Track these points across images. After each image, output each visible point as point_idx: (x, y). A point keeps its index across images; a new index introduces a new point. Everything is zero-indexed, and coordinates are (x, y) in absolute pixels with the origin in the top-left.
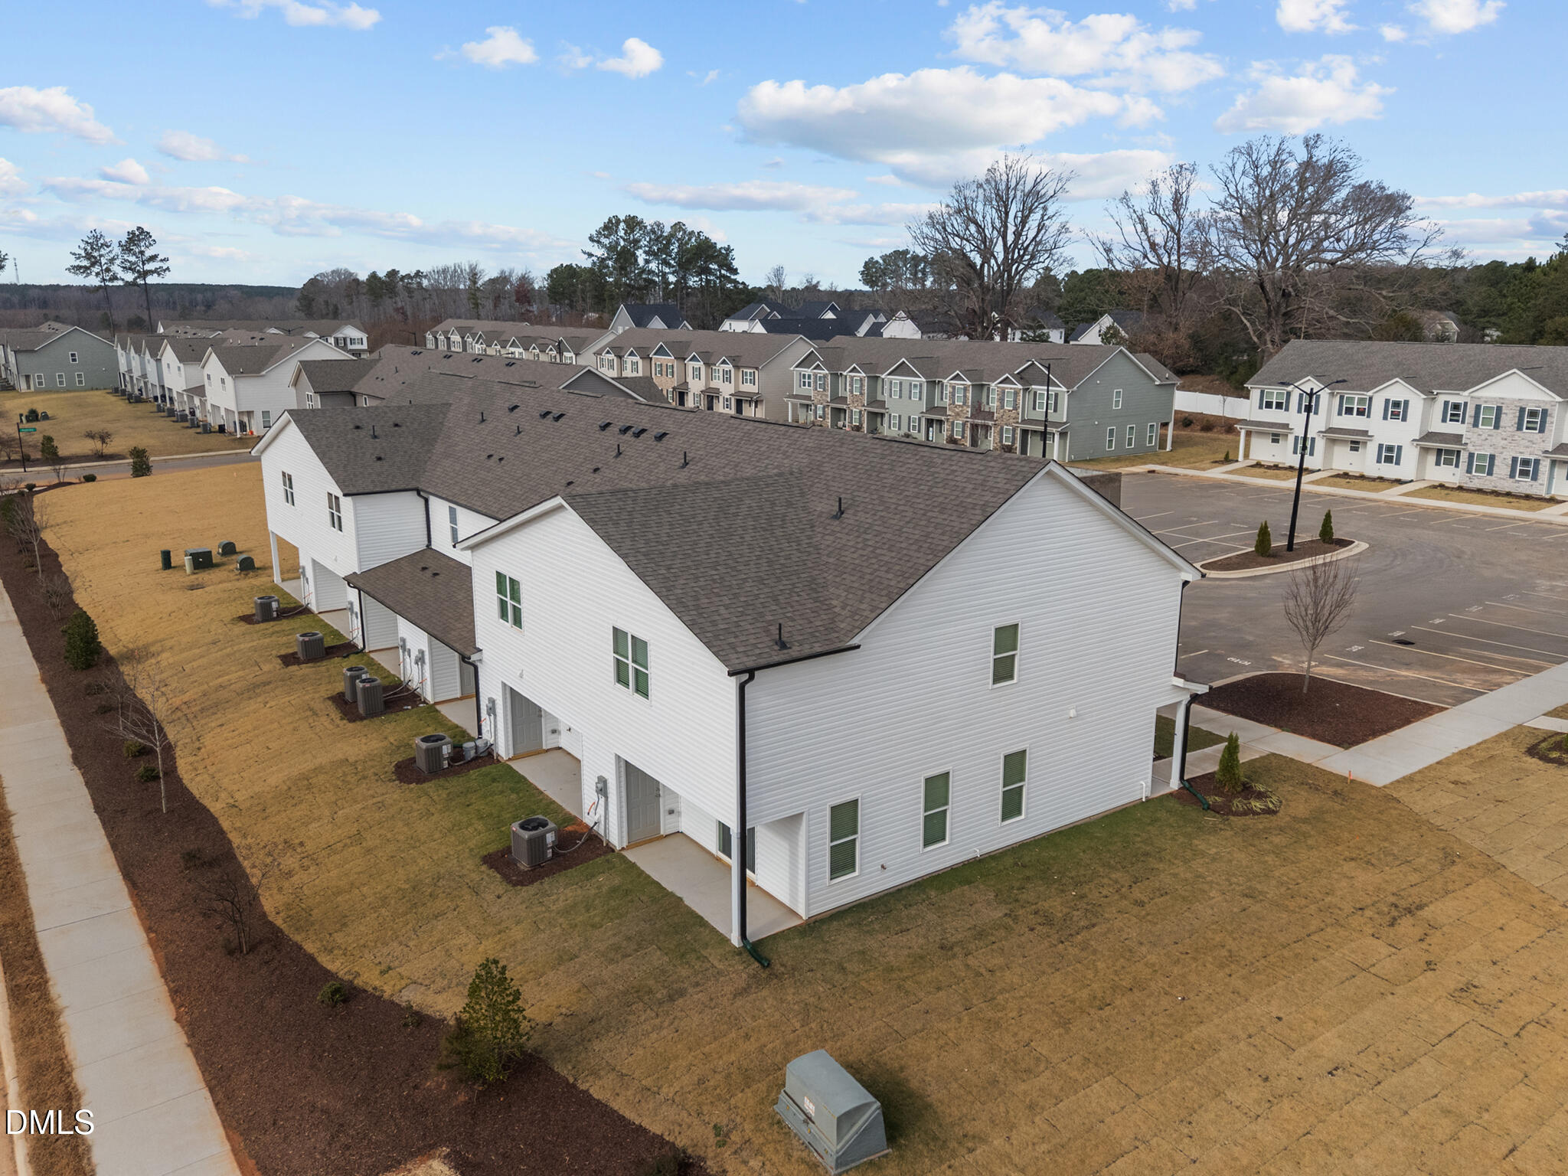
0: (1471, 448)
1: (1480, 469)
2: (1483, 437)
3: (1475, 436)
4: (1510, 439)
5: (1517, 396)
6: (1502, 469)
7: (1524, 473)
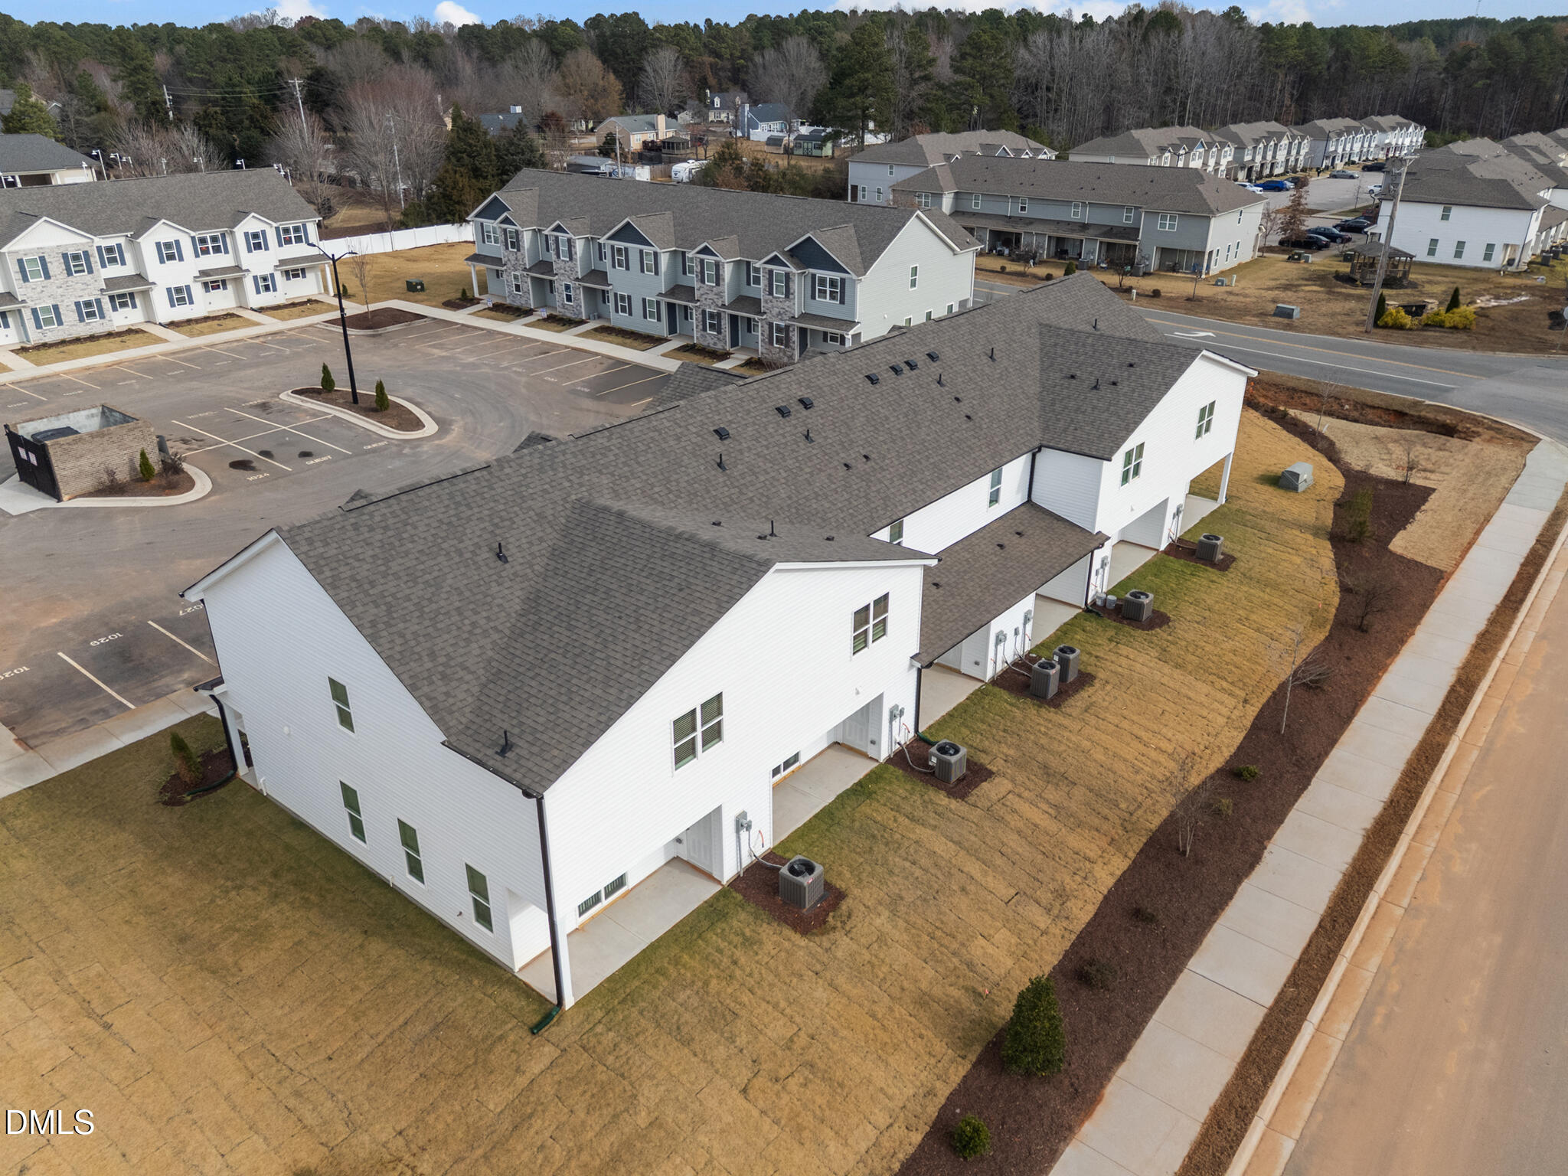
0: (31, 304)
1: (49, 322)
2: (39, 290)
3: (29, 290)
4: (64, 286)
5: (54, 244)
6: (69, 316)
7: (91, 315)
